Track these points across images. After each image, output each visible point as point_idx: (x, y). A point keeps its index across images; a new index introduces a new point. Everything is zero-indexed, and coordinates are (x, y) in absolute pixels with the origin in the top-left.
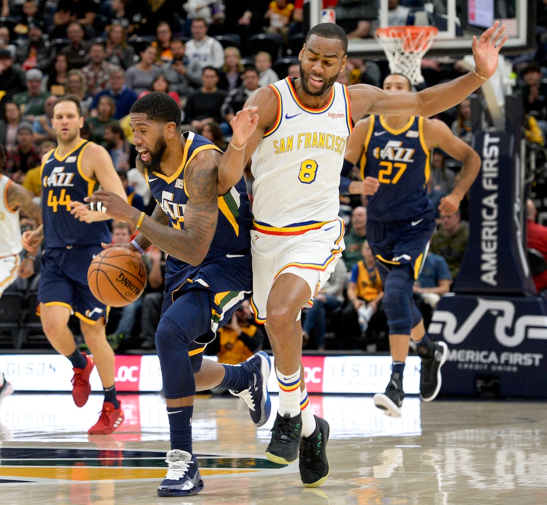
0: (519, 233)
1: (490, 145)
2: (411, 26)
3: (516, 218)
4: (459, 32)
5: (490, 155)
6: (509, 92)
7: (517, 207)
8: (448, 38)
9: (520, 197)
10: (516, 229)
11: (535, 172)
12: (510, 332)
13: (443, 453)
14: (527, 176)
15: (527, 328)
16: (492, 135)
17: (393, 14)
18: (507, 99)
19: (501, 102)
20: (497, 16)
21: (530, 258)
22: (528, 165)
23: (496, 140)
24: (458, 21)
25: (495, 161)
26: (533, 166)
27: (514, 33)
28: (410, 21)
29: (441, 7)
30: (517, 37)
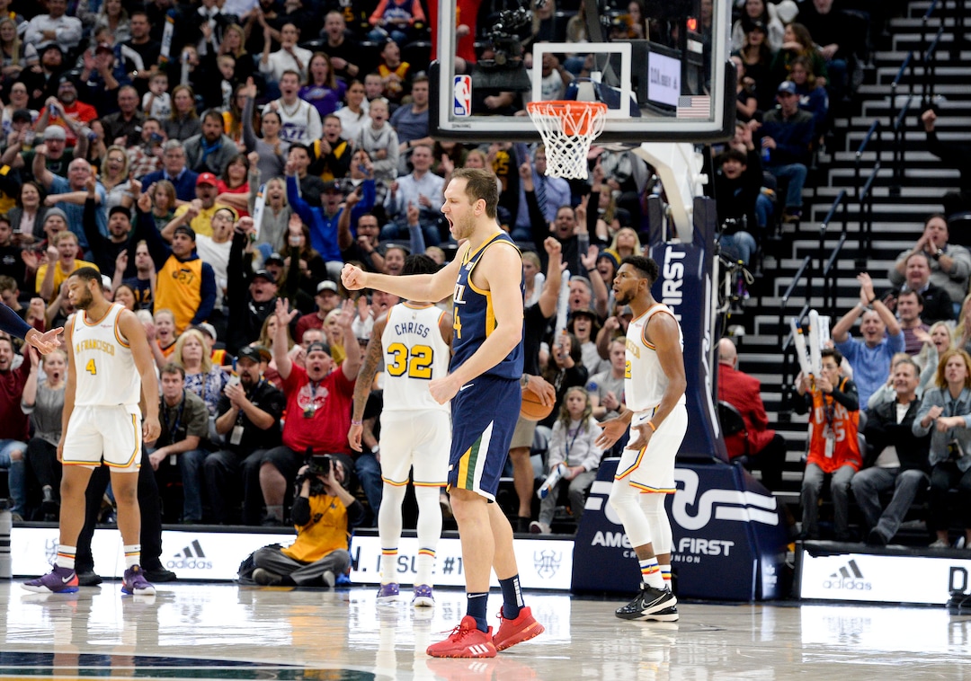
0: (708, 380)
1: (673, 261)
2: (572, 102)
3: (704, 360)
4: (635, 111)
5: (673, 275)
6: (700, 192)
7: (707, 345)
8: (620, 119)
9: (709, 332)
10: (704, 374)
11: (730, 298)
12: (692, 510)
13: (600, 669)
14: (721, 305)
15: (715, 505)
16: (676, 249)
17: (547, 82)
18: (696, 200)
19: (689, 206)
20: (685, 91)
21: (722, 411)
22: (722, 290)
23: (681, 255)
24: (633, 95)
25: (680, 283)
26: (728, 292)
27: (708, 115)
28: (572, 95)
29: (612, 76)
30: (712, 120)
